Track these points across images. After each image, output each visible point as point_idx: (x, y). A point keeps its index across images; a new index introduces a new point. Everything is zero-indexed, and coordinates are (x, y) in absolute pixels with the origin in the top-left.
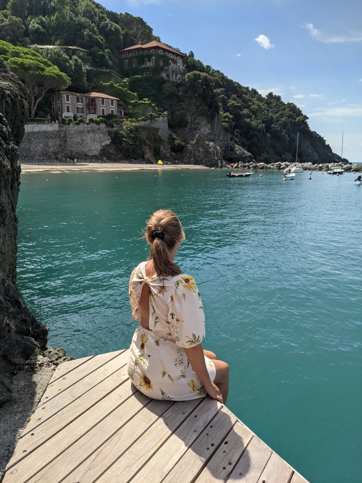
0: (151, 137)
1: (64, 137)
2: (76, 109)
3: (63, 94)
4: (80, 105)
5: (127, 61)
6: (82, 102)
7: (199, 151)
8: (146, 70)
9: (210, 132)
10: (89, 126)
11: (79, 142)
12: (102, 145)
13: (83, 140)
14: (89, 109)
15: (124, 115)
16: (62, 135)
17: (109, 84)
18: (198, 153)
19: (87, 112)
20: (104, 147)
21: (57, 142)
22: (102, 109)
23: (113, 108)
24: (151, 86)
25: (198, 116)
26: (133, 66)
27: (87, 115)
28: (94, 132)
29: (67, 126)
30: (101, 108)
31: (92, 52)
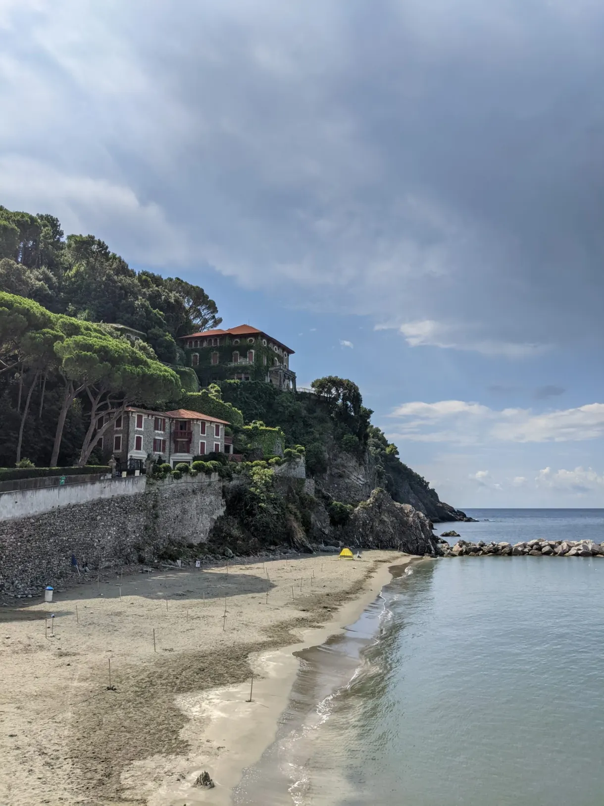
0: (293, 496)
1: (154, 507)
2: (152, 444)
3: (132, 412)
4: (160, 435)
5: (197, 354)
6: (164, 430)
7: (382, 522)
8: (240, 371)
9: (366, 481)
10: (196, 480)
11: (177, 516)
12: (212, 519)
13: (184, 512)
14: (176, 442)
15: (234, 453)
16: (151, 503)
17: (200, 394)
18: (381, 526)
19: (170, 449)
20: (216, 523)
21: (142, 519)
22: (201, 443)
23: (217, 440)
24: (255, 398)
25: (340, 452)
26: (210, 363)
27: (170, 455)
28: (203, 493)
29: (159, 482)
30: (201, 441)
31: (150, 335)
